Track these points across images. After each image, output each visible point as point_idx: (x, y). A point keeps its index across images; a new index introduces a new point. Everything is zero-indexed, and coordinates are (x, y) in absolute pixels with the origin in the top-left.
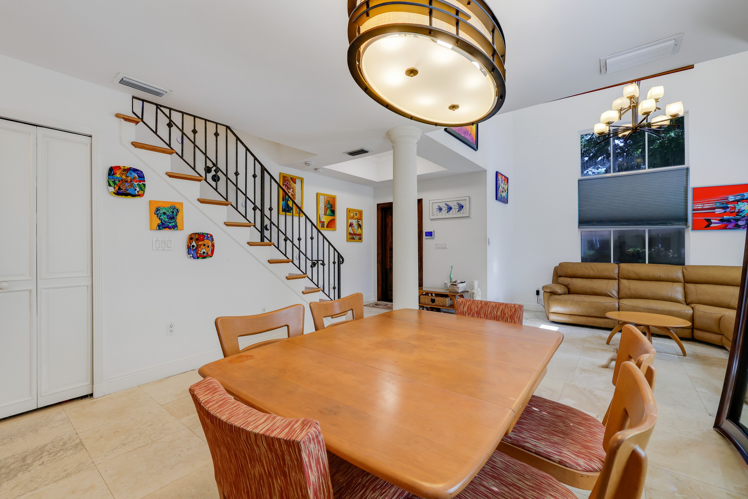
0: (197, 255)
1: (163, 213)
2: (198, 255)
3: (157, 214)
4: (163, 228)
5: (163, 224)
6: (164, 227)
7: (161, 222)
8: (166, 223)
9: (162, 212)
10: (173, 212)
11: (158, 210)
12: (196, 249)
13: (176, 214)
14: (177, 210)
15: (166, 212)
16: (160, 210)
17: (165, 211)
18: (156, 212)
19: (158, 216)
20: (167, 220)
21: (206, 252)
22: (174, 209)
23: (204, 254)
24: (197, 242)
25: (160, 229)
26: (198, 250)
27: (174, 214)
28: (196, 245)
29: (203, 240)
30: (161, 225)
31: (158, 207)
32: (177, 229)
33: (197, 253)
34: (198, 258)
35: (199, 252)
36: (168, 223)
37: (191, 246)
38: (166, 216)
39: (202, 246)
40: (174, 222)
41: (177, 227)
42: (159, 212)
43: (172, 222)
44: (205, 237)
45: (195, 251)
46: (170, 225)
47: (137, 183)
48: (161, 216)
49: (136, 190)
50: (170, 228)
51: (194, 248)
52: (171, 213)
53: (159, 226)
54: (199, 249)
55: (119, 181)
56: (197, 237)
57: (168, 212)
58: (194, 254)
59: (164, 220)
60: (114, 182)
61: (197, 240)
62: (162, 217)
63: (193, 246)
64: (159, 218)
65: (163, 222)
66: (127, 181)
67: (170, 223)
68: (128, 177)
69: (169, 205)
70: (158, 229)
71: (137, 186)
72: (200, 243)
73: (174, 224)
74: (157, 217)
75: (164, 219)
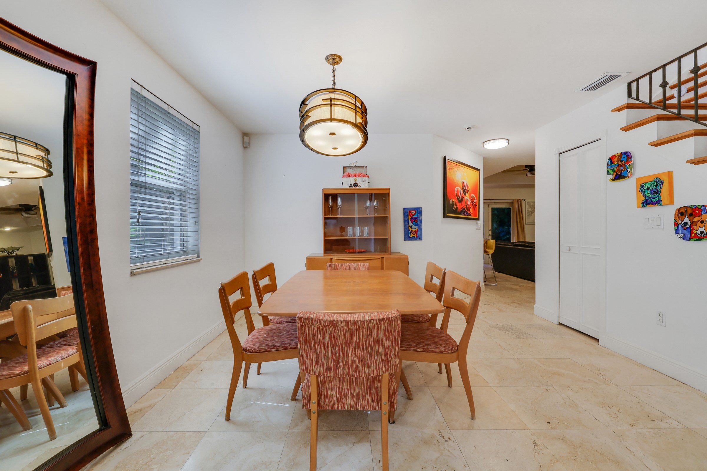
0: (691, 235)
1: (647, 188)
2: (693, 235)
3: (641, 191)
4: (647, 205)
5: (647, 200)
6: (648, 203)
7: (645, 198)
8: (650, 199)
9: (645, 187)
10: (657, 186)
11: (642, 186)
12: (690, 227)
13: (660, 187)
14: (661, 182)
15: (650, 187)
16: (644, 186)
17: (648, 186)
18: (641, 188)
19: (642, 192)
20: (651, 195)
21: (705, 232)
22: (658, 182)
23: (701, 234)
24: (691, 218)
25: (644, 206)
26: (693, 229)
27: (658, 188)
28: (689, 223)
29: (699, 215)
30: (645, 202)
31: (642, 183)
32: (661, 205)
33: (692, 232)
34: (690, 239)
35: (695, 231)
36: (652, 199)
37: (683, 223)
38: (650, 191)
39: (699, 224)
40: (658, 196)
41: (662, 202)
42: (643, 189)
43: (656, 197)
44: (702, 211)
45: (689, 230)
46: (654, 200)
47: (629, 165)
48: (644, 193)
49: (628, 171)
50: (653, 204)
51: (687, 226)
52: (655, 188)
53: (643, 203)
54: (695, 227)
55: (616, 168)
56: (690, 211)
57: (652, 186)
58: (687, 234)
59: (648, 197)
60: (613, 170)
61: (691, 215)
62: (646, 193)
63: (686, 224)
64: (643, 194)
65: (647, 198)
66: (621, 166)
67: (654, 198)
68: (622, 161)
69: (652, 179)
70: (642, 206)
71: (628, 167)
72: (696, 219)
73: (657, 199)
74: (642, 194)
75: (648, 195)
